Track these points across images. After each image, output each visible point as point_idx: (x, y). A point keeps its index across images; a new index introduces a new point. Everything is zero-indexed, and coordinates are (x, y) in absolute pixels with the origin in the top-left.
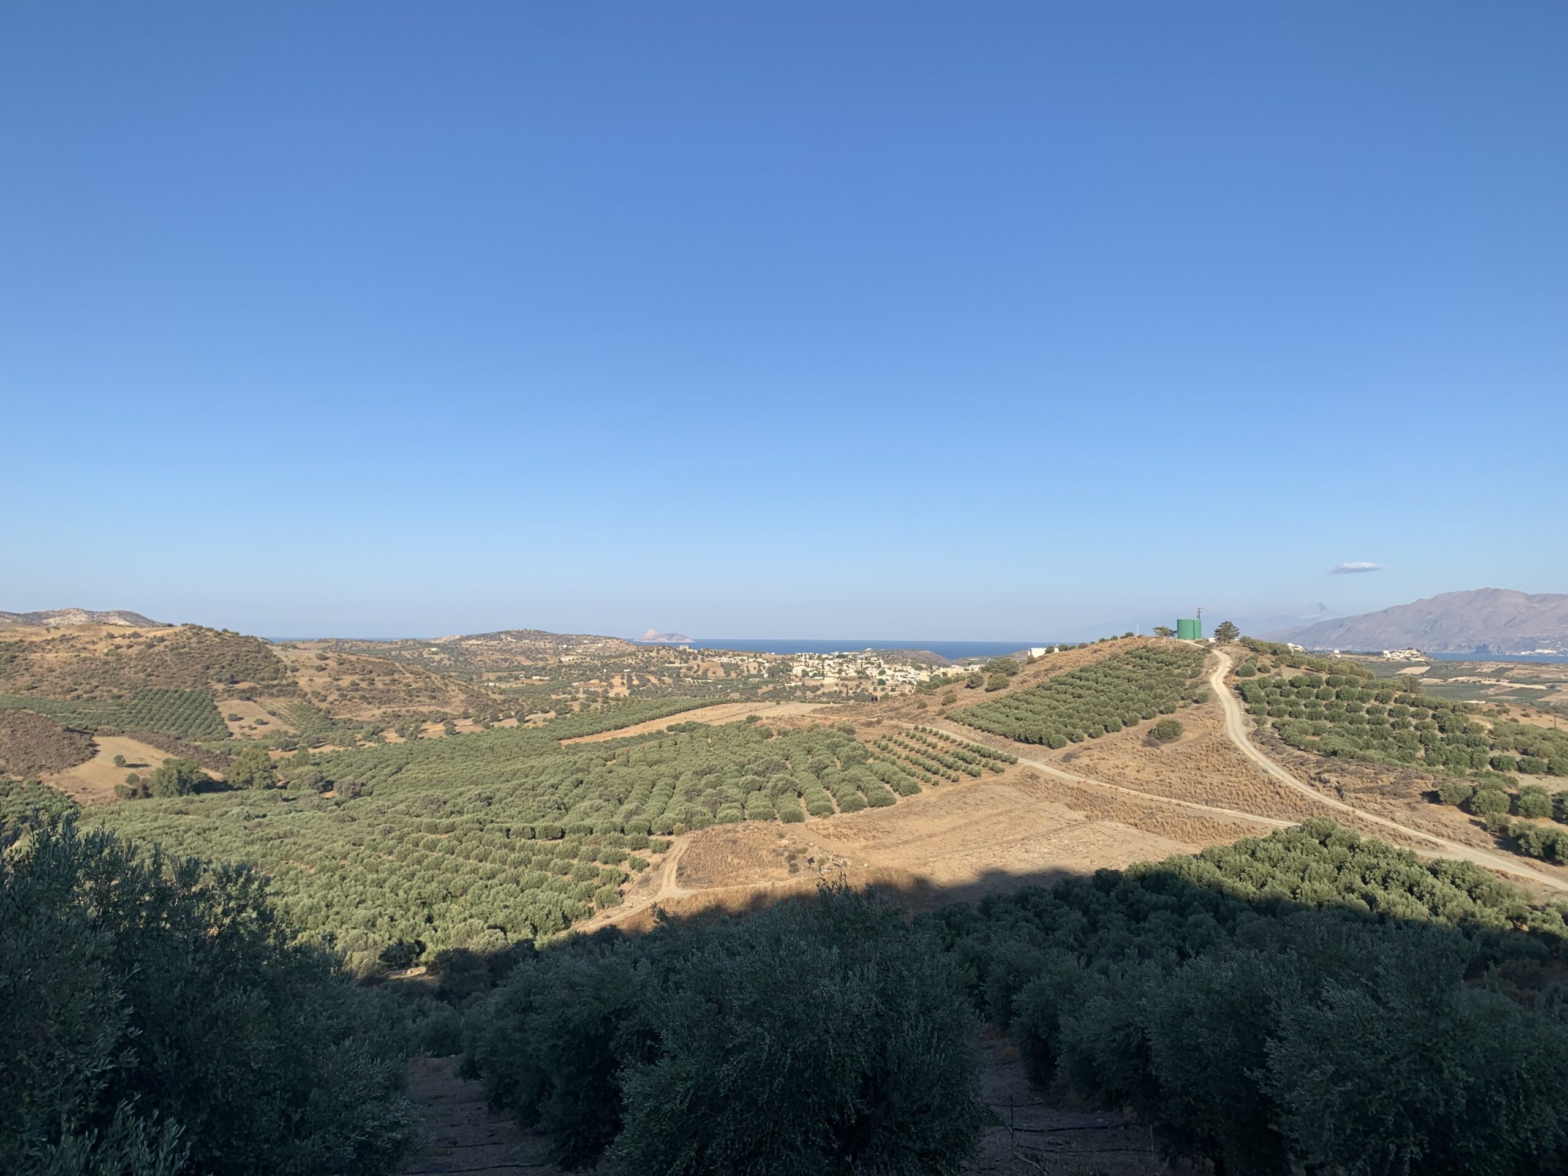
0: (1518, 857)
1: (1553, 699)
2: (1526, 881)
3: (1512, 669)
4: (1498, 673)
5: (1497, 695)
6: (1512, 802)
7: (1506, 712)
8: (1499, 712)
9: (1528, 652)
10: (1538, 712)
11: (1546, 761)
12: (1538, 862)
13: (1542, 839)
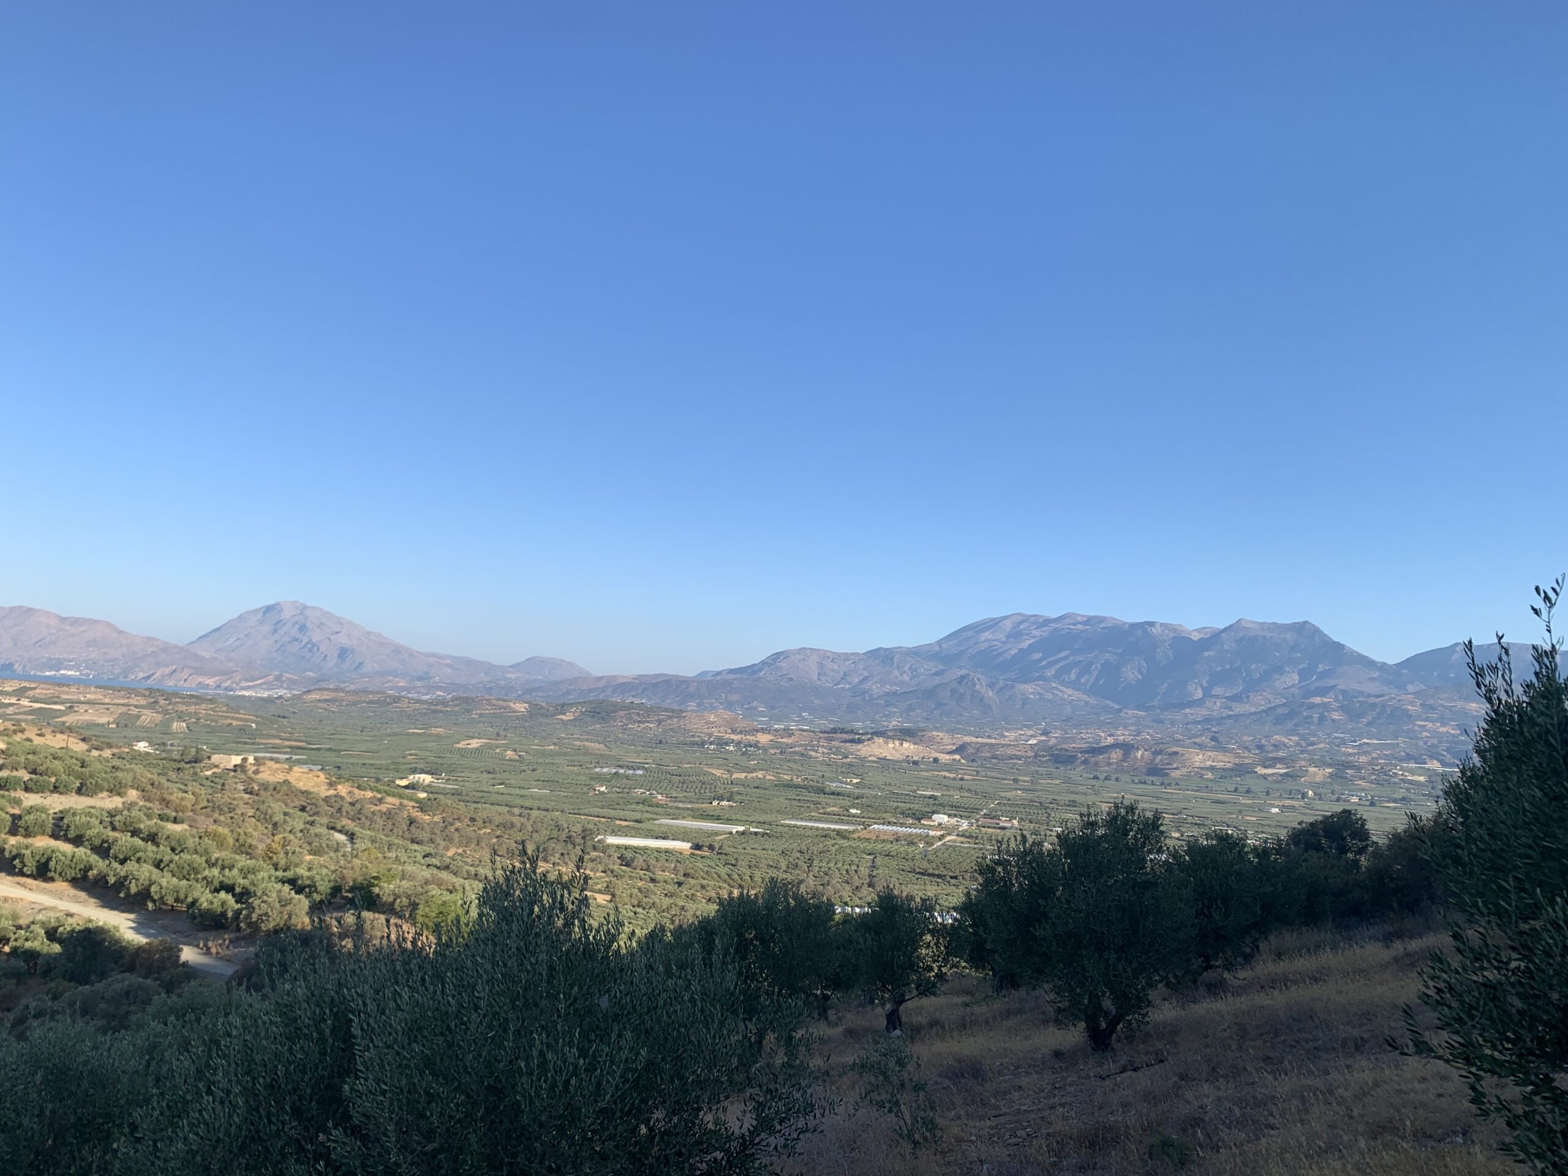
0: (11, 878)
1: (69, 719)
2: (16, 901)
3: (35, 688)
4: (20, 693)
5: (15, 714)
6: (13, 822)
7: (22, 731)
8: (15, 732)
9: (53, 673)
10: (53, 732)
11: (53, 780)
12: (30, 881)
13: (37, 858)
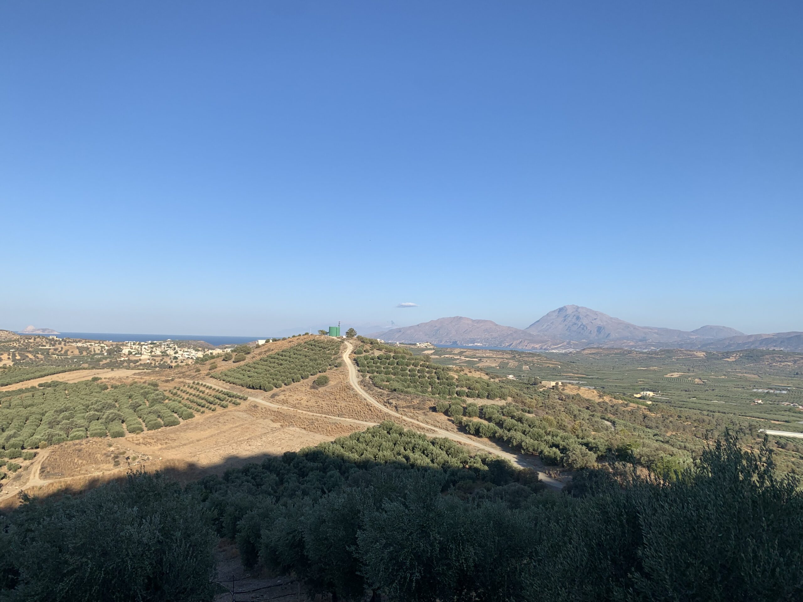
0: (465, 435)
1: (480, 365)
2: (469, 445)
3: (466, 352)
4: (461, 354)
5: (460, 363)
6: (464, 410)
7: (463, 370)
8: (460, 371)
9: (472, 345)
10: (475, 370)
11: (477, 392)
12: (473, 437)
13: (475, 426)
